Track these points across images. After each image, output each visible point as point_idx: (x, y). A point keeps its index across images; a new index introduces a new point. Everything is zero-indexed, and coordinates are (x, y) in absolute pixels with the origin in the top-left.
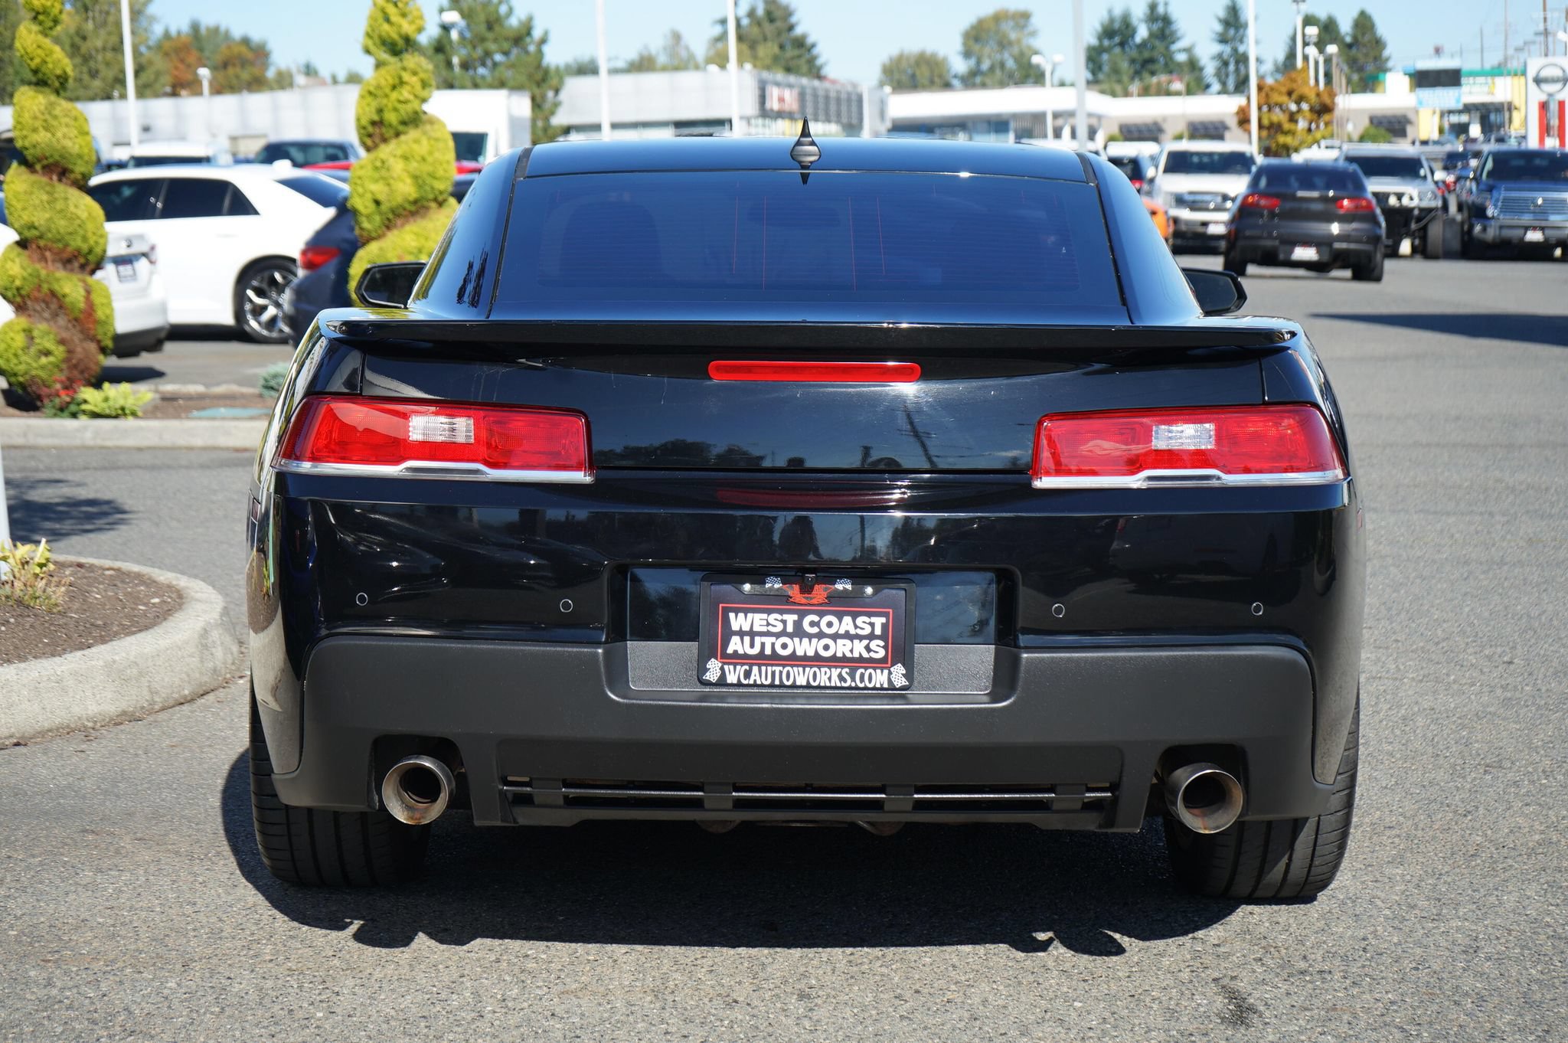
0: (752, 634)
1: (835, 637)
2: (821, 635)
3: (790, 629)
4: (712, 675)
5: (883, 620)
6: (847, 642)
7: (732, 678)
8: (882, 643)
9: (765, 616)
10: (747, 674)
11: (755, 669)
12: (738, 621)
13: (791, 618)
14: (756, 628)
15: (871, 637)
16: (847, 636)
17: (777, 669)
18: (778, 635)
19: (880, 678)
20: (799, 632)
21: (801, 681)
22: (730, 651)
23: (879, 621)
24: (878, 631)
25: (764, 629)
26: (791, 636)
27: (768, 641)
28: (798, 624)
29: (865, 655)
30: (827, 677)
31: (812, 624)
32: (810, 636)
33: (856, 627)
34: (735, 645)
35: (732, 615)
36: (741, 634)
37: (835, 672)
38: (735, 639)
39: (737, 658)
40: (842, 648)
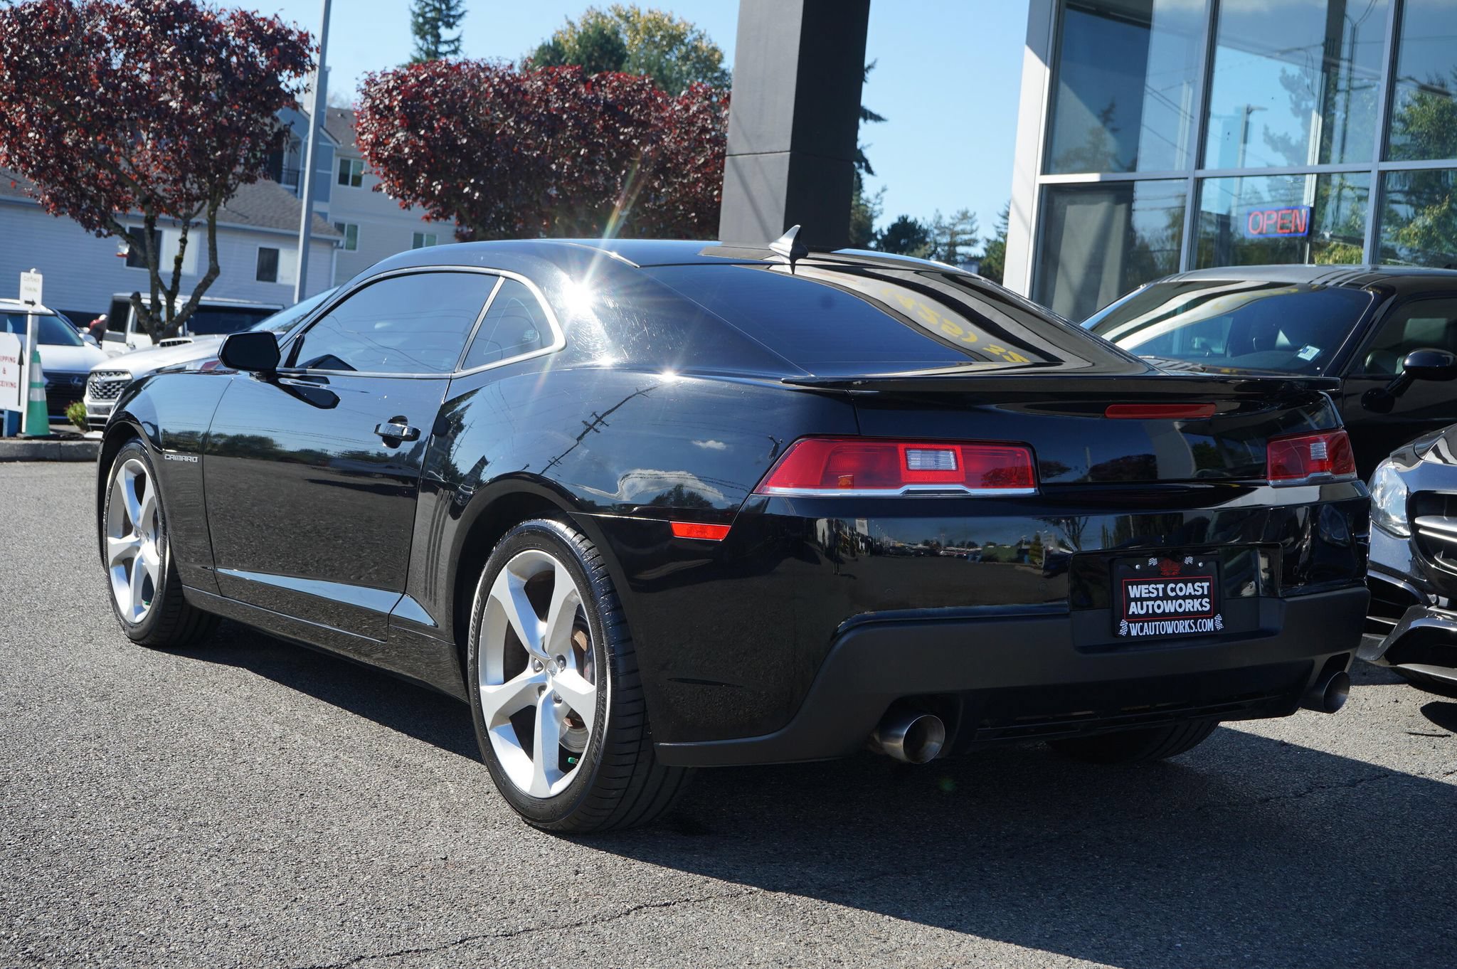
0: (1142, 599)
1: (1184, 598)
2: (1177, 597)
3: (1161, 595)
4: (1123, 632)
5: (1208, 584)
6: (1190, 601)
7: (1134, 633)
8: (1208, 600)
9: (1147, 586)
10: (1142, 629)
11: (1146, 624)
12: (1134, 591)
13: (1161, 586)
14: (1144, 595)
15: (1202, 596)
16: (1191, 597)
17: (1157, 623)
18: (1155, 599)
19: (1209, 625)
20: (1166, 597)
21: (1170, 631)
22: (1130, 613)
23: (1206, 585)
24: (1206, 593)
25: (1147, 595)
26: (1162, 599)
27: (1150, 603)
28: (1165, 590)
29: (1200, 609)
30: (1183, 627)
31: (1173, 590)
32: (1172, 599)
33: (1195, 590)
34: (1134, 608)
35: (1130, 587)
36: (1136, 600)
37: (1187, 622)
38: (1133, 604)
39: (1135, 618)
40: (1189, 605)
